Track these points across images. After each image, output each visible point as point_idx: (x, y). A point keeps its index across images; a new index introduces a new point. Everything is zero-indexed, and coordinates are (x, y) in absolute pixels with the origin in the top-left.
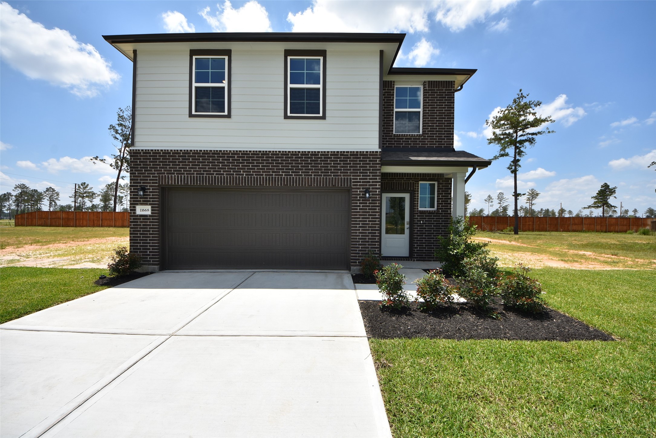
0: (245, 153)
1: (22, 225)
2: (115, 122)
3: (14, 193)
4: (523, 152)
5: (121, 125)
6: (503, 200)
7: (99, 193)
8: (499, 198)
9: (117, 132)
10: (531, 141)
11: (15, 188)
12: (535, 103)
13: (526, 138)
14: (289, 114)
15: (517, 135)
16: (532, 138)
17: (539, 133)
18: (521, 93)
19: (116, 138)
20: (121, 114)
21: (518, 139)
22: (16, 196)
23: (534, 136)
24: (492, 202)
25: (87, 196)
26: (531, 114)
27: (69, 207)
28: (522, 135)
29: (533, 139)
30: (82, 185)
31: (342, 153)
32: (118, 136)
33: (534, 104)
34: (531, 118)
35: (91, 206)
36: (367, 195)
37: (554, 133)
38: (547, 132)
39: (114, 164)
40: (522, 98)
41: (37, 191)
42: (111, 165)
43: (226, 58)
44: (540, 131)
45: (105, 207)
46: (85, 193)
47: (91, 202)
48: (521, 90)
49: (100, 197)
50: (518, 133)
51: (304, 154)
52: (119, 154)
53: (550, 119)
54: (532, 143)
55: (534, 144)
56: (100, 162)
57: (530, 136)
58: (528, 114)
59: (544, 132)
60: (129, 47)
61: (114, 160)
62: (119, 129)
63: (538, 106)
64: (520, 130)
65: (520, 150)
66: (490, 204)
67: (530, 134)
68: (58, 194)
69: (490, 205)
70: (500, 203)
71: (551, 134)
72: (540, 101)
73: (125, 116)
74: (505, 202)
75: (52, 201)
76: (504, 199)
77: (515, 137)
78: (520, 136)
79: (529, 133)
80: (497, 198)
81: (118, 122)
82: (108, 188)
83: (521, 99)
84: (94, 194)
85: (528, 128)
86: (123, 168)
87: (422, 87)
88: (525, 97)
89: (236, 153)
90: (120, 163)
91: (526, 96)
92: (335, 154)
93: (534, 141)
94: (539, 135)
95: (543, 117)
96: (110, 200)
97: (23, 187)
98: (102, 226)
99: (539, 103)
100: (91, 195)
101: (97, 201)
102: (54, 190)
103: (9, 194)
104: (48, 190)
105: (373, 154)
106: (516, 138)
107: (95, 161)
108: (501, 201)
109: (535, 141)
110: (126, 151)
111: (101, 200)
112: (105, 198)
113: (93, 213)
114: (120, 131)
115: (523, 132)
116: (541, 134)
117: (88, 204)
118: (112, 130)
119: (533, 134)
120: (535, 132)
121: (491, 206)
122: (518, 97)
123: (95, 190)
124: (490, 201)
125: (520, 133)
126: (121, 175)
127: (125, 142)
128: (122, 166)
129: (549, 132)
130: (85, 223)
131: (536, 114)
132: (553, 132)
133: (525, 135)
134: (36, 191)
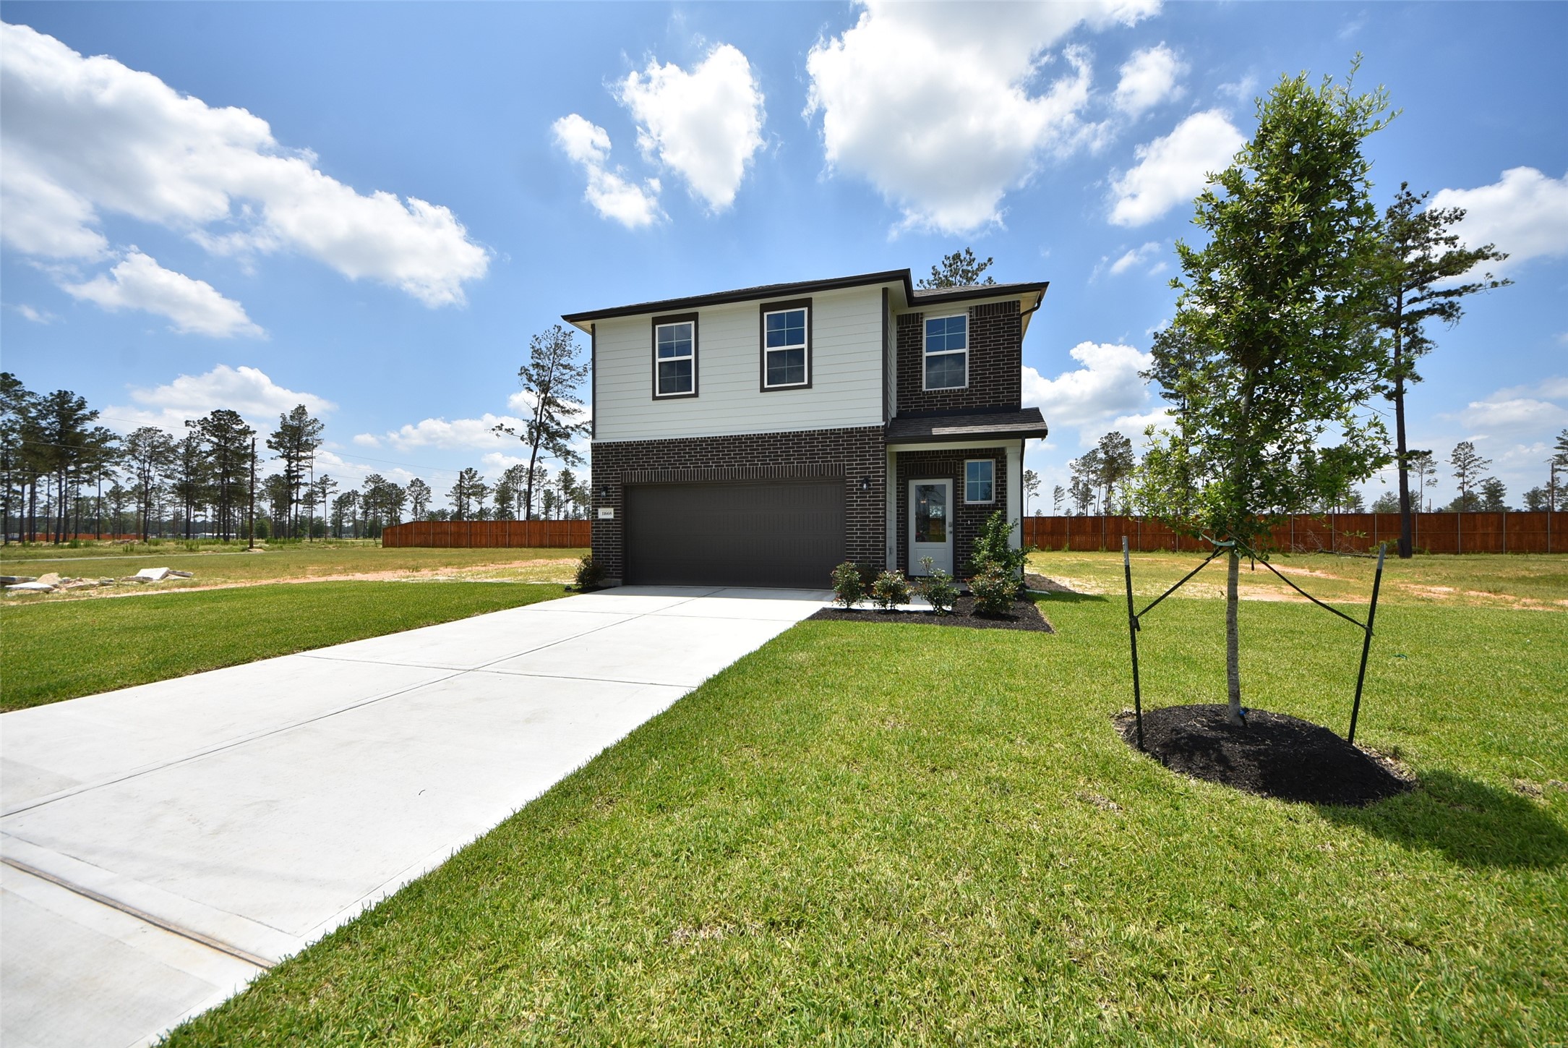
0: (714, 440)
1: (393, 545)
2: (528, 362)
3: (362, 492)
4: (1426, 342)
5: (537, 366)
6: (1472, 465)
7: (494, 487)
8: (1457, 459)
9: (530, 379)
10: (1446, 312)
11: (366, 482)
12: (1446, 214)
13: (1430, 305)
14: (766, 386)
15: (1399, 303)
16: (1450, 302)
17: (1466, 289)
18: (1404, 192)
19: (530, 390)
20: (538, 347)
21: (1404, 311)
22: (365, 496)
23: (1454, 299)
24: (1432, 472)
25: (474, 494)
26: (1442, 242)
27: (443, 513)
28: (1415, 300)
29: (1452, 305)
30: (466, 472)
31: (833, 432)
32: (532, 385)
33: (1445, 218)
34: (1438, 252)
35: (478, 510)
36: (865, 486)
37: (1509, 287)
38: (1489, 286)
39: (526, 436)
40: (1409, 204)
41: (396, 486)
42: (522, 438)
43: (693, 323)
44: (1468, 284)
45: (503, 512)
46: (472, 487)
47: (480, 503)
48: (1404, 186)
49: (494, 494)
50: (1404, 294)
51: (784, 435)
52: (534, 417)
53: (1493, 251)
54: (1451, 315)
55: (1459, 318)
56: (505, 433)
57: (1442, 300)
58: (1432, 244)
59: (1480, 285)
60: (588, 324)
61: (527, 429)
62: (533, 372)
63: (1456, 221)
64: (1409, 287)
65: (1415, 337)
66: (1426, 477)
67: (1438, 294)
68: (429, 492)
69: (1425, 481)
70: (1462, 475)
71: (1500, 287)
72: (1462, 208)
73: (544, 349)
74: (1479, 470)
75: (418, 502)
76: (1477, 463)
77: (1395, 305)
78: (1410, 302)
79: (1436, 291)
80: (1452, 459)
81: (532, 361)
82: (508, 477)
83: (1407, 206)
84: (484, 488)
85: (1435, 278)
86: (540, 442)
87: (967, 315)
88: (1418, 202)
89: (704, 440)
90: (535, 434)
91: (1419, 198)
92: (823, 433)
93: (1457, 310)
94: (1467, 296)
95: (1471, 249)
96: (511, 498)
97: (376, 479)
98: (510, 546)
99: (1459, 213)
100: (480, 491)
101: (490, 503)
102: (422, 484)
103: (355, 493)
104: (413, 484)
105: (874, 430)
106: (1400, 307)
107: (500, 432)
108: (1464, 468)
109: (1460, 311)
110: (544, 412)
111: (496, 500)
112: (504, 496)
113: (481, 522)
114: (535, 378)
115: (1423, 289)
116: (1474, 291)
117: (475, 507)
118: (524, 377)
119: (1448, 293)
120: (1453, 289)
121: (1429, 483)
122: (1396, 202)
123: (485, 482)
124: (1425, 470)
125: (1407, 296)
126: (537, 456)
127: (543, 396)
128: (538, 438)
129: (1495, 284)
130: (484, 541)
131: (1456, 241)
132: (1505, 282)
133: (1423, 298)
134: (394, 486)
